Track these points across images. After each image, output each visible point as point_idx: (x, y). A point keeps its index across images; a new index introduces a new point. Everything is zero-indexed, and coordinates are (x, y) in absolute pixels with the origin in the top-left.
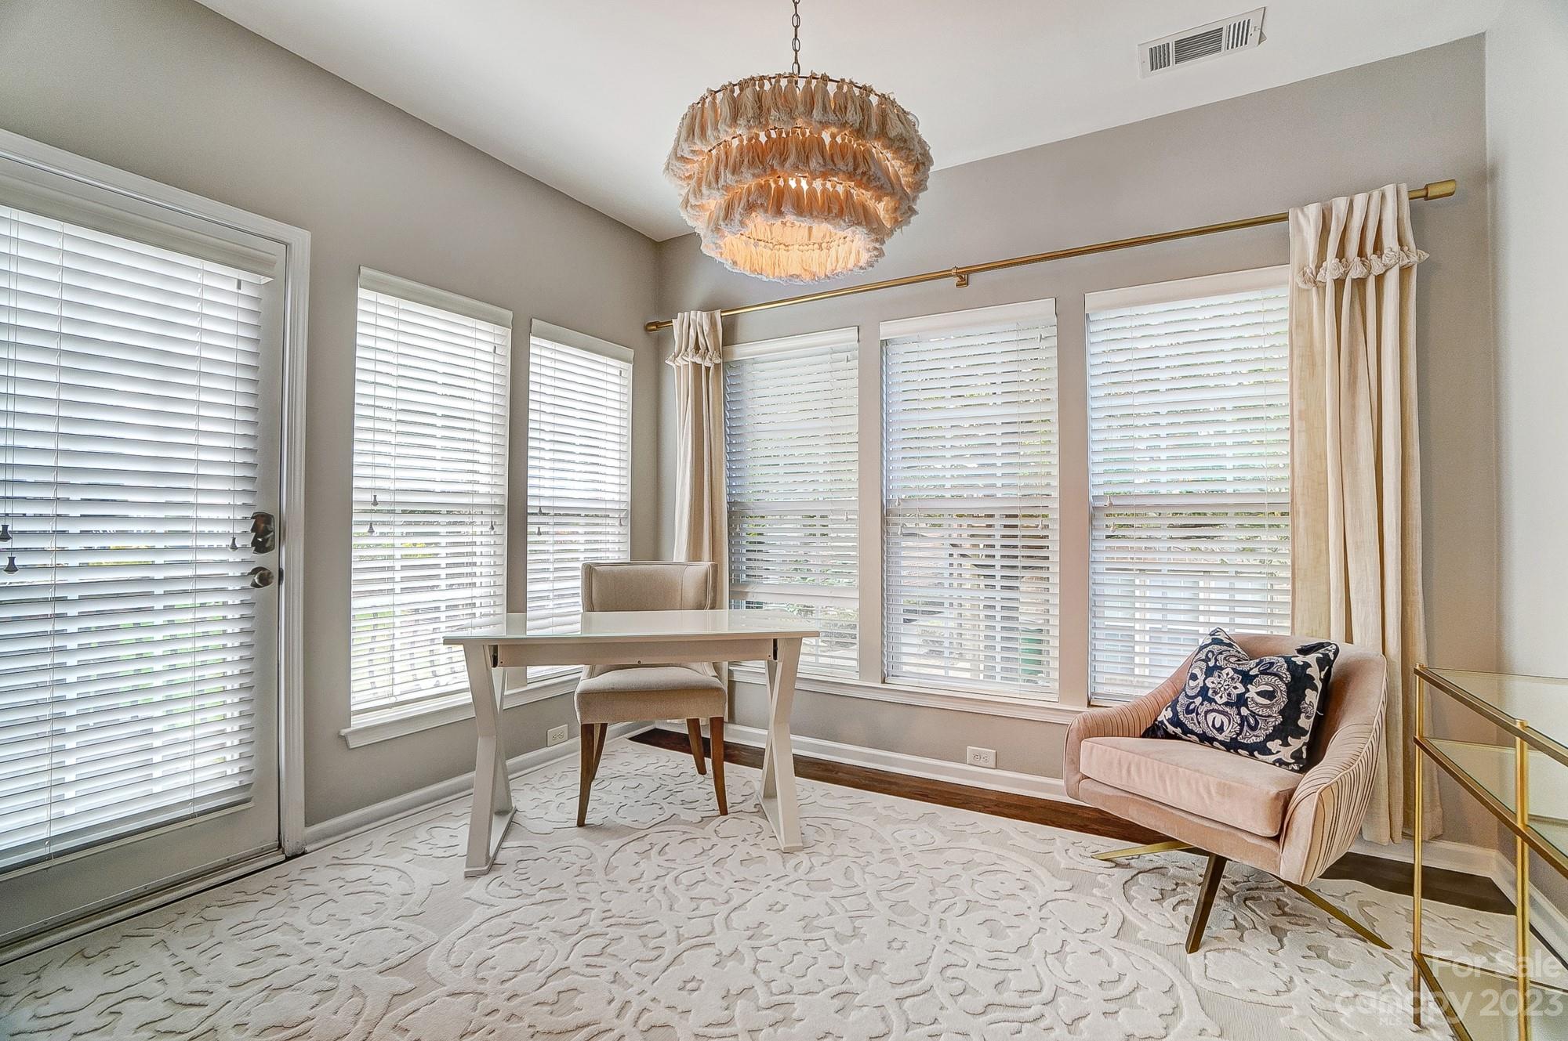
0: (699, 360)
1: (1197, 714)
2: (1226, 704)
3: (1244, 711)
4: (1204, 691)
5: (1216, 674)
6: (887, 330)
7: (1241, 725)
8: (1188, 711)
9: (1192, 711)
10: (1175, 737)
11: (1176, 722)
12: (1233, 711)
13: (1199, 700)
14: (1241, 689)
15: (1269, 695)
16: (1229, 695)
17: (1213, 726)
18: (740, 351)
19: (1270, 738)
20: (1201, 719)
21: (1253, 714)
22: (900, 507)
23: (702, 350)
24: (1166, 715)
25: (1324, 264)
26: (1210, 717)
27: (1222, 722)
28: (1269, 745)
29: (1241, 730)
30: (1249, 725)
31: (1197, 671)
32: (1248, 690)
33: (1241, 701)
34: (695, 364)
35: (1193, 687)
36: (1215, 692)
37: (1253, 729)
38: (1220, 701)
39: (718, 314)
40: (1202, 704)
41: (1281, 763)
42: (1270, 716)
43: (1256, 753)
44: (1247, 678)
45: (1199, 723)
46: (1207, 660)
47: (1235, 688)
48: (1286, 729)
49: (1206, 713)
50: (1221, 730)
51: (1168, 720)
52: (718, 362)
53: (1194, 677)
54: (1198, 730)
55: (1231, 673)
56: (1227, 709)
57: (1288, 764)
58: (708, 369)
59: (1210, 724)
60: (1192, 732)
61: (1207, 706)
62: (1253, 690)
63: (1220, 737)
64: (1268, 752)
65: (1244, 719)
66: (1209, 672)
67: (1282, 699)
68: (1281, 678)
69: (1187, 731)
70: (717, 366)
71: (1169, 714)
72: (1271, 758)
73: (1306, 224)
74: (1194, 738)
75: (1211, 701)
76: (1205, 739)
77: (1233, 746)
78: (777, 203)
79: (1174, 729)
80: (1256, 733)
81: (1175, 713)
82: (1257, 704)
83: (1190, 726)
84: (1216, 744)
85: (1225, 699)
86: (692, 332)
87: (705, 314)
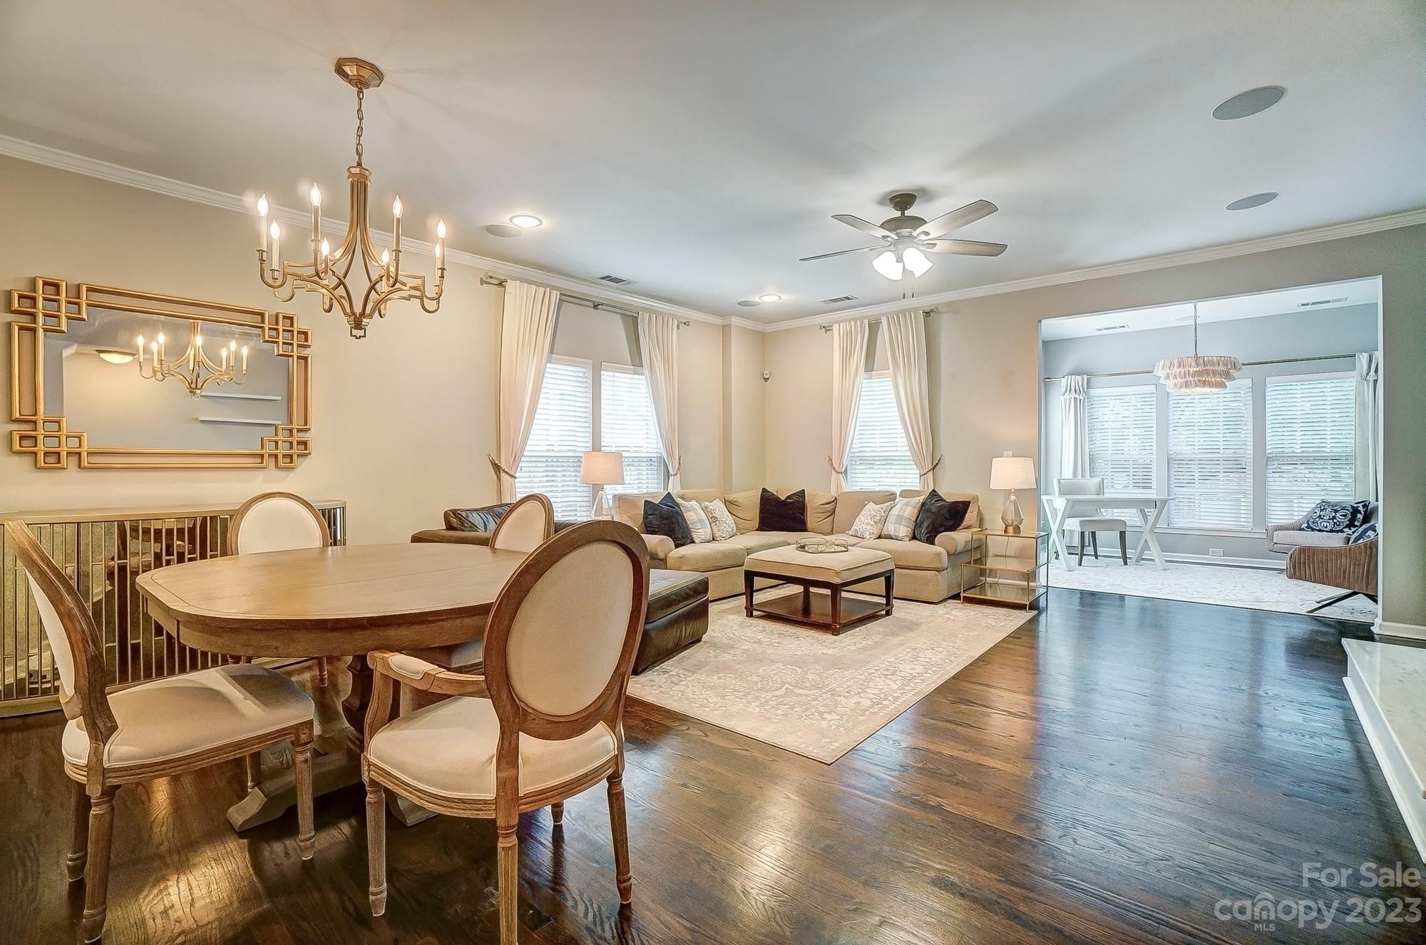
0: (1077, 396)
1: (1317, 523)
3: (1335, 521)
5: (1324, 511)
7: (1334, 525)
9: (1315, 523)
10: (1308, 530)
11: (1308, 526)
12: (1331, 521)
13: (1318, 519)
14: (1334, 514)
15: (1344, 516)
16: (1329, 516)
17: (1324, 526)
18: (1094, 392)
19: (1343, 528)
20: (1319, 524)
21: (1338, 521)
23: (1078, 391)
24: (1305, 525)
25: (1370, 373)
26: (1322, 524)
27: (1327, 525)
28: (1344, 530)
29: (1333, 527)
30: (1337, 525)
31: (1316, 511)
32: (1336, 515)
33: (1334, 518)
35: (1315, 516)
36: (1324, 516)
38: (1326, 519)
39: (1085, 377)
42: (1345, 522)
43: (1339, 533)
44: (1336, 511)
45: (1318, 526)
46: (1321, 507)
47: (1331, 514)
49: (1321, 522)
50: (1326, 527)
52: (1085, 397)
53: (1316, 513)
54: (1318, 529)
55: (1330, 510)
56: (1329, 521)
57: (1351, 535)
58: (1080, 400)
59: (1322, 526)
61: (1321, 520)
62: (1338, 514)
63: (1326, 529)
64: (1344, 532)
65: (1335, 523)
66: (1322, 510)
67: (1349, 516)
68: (1349, 511)
69: (1313, 528)
74: (1315, 530)
75: (1323, 519)
76: (1320, 530)
77: (1331, 531)
78: (1204, 384)
79: (1308, 528)
80: (1339, 527)
81: (1308, 524)
82: (1340, 518)
84: (1324, 531)
85: (1328, 518)
86: (1073, 384)
87: (1080, 377)
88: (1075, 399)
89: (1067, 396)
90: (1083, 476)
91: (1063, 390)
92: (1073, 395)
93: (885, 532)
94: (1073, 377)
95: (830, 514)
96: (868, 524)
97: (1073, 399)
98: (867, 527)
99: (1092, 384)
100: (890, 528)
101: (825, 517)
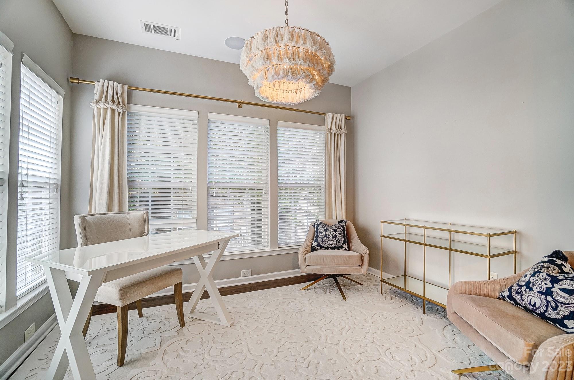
0: (115, 107)
1: (325, 242)
2: (332, 238)
3: (337, 239)
4: (326, 236)
5: (328, 230)
6: (211, 116)
7: (337, 242)
8: (322, 242)
9: (324, 241)
10: (318, 250)
11: (319, 245)
12: (334, 239)
13: (325, 238)
14: (335, 234)
15: (340, 234)
16: (333, 235)
17: (330, 244)
18: (135, 108)
19: (343, 244)
21: (339, 239)
22: (214, 185)
23: (116, 102)
24: (315, 244)
25: (332, 129)
26: (329, 242)
27: (332, 243)
28: (343, 246)
29: (337, 244)
30: (338, 242)
31: (322, 231)
32: (336, 234)
33: (336, 236)
34: (112, 109)
35: (321, 235)
36: (329, 235)
37: (339, 243)
38: (331, 238)
39: (126, 87)
40: (326, 239)
41: (345, 249)
42: (342, 239)
43: (340, 249)
44: (335, 231)
45: (326, 244)
46: (323, 227)
47: (334, 233)
49: (328, 241)
50: (332, 245)
51: (316, 246)
52: (125, 111)
53: (321, 233)
54: (325, 246)
55: (332, 230)
56: (333, 239)
57: (347, 249)
58: (119, 113)
59: (329, 244)
60: (323, 247)
62: (337, 233)
63: (331, 247)
64: (343, 247)
65: (337, 241)
66: (326, 231)
67: (343, 234)
68: (341, 229)
69: (321, 247)
70: (124, 113)
71: (316, 243)
72: (344, 249)
73: (329, 118)
74: (324, 248)
75: (328, 238)
76: (327, 248)
77: (334, 248)
79: (318, 247)
80: (340, 243)
81: (318, 243)
82: (338, 236)
83: (323, 245)
84: (329, 249)
85: (332, 237)
86: (110, 92)
87: (119, 85)
88: (113, 111)
89: (102, 105)
90: (120, 209)
91: (97, 97)
92: (110, 105)
94: (111, 83)
97: (109, 110)
99: (133, 99)
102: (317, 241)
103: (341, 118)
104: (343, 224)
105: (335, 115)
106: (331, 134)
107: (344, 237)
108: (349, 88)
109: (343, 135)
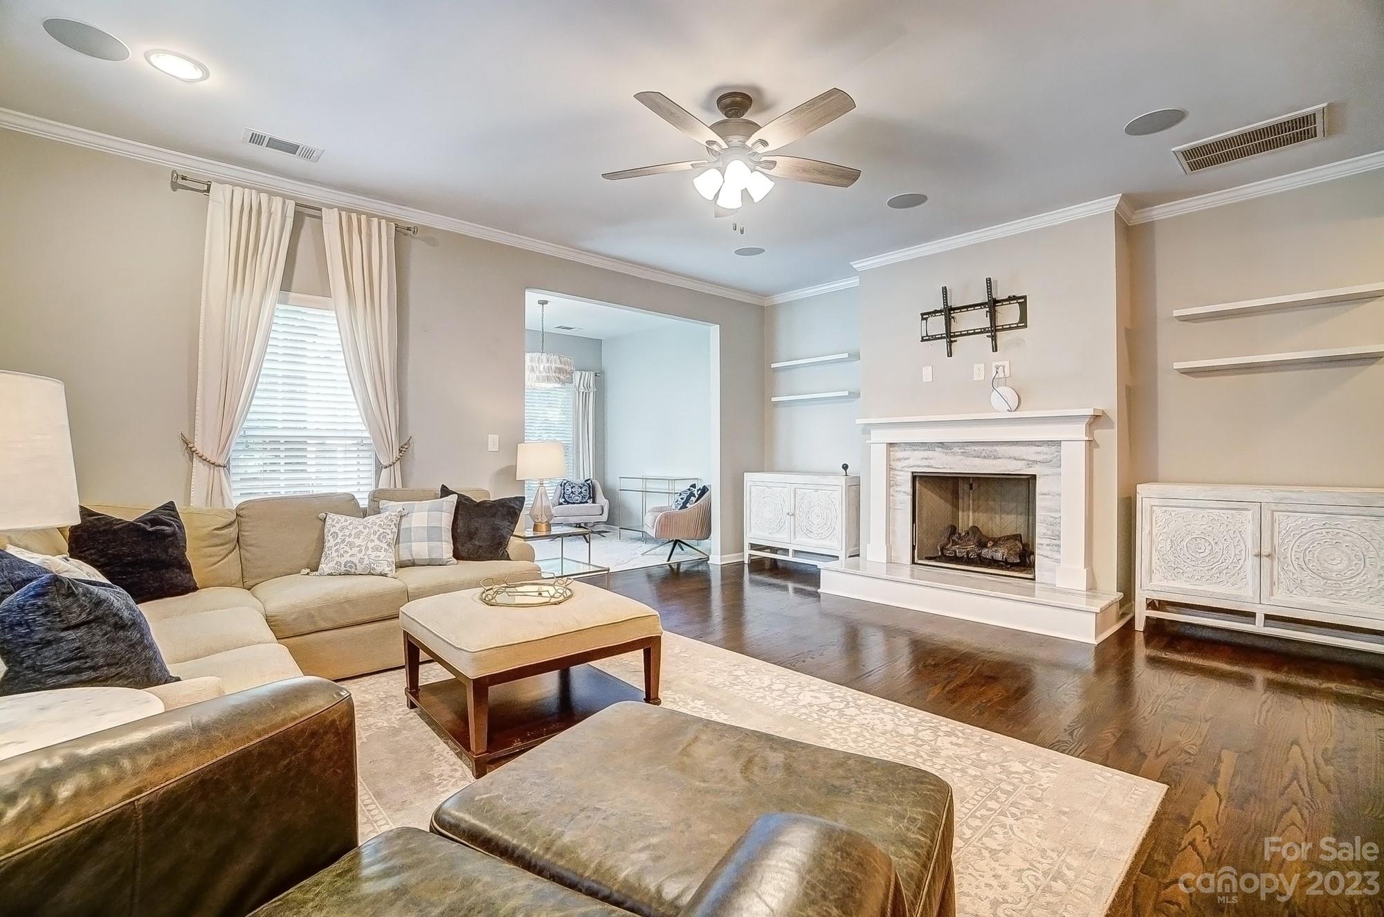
1: (572, 497)
2: (578, 494)
3: (582, 495)
4: (572, 492)
5: (574, 488)
7: (582, 498)
8: (569, 497)
10: (565, 504)
11: (566, 501)
12: (580, 495)
13: (571, 494)
15: (586, 490)
16: (579, 492)
21: (584, 495)
25: (580, 388)
27: (578, 498)
28: (588, 500)
30: (584, 497)
32: (582, 490)
33: (581, 492)
35: (568, 492)
36: (575, 492)
40: (573, 495)
42: (587, 494)
43: (585, 503)
44: (581, 488)
45: (572, 499)
47: (580, 490)
48: (589, 498)
49: (574, 497)
50: (577, 500)
51: (563, 502)
53: (565, 491)
54: (572, 502)
55: (578, 487)
57: (591, 503)
59: (575, 499)
63: (577, 502)
66: (572, 488)
67: (588, 491)
68: (587, 487)
69: (568, 502)
71: (563, 500)
72: (589, 503)
73: (577, 375)
75: (575, 494)
77: (580, 504)
80: (585, 499)
81: (565, 499)
82: (584, 492)
83: (570, 501)
93: (405, 556)
95: (230, 546)
96: (377, 549)
98: (379, 554)
100: (420, 549)
101: (226, 552)
102: (564, 497)
103: (589, 377)
104: (589, 482)
105: (584, 373)
106: (579, 393)
107: (590, 494)
108: (600, 341)
109: (591, 394)
